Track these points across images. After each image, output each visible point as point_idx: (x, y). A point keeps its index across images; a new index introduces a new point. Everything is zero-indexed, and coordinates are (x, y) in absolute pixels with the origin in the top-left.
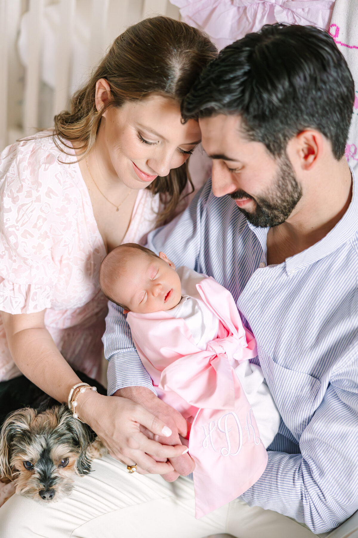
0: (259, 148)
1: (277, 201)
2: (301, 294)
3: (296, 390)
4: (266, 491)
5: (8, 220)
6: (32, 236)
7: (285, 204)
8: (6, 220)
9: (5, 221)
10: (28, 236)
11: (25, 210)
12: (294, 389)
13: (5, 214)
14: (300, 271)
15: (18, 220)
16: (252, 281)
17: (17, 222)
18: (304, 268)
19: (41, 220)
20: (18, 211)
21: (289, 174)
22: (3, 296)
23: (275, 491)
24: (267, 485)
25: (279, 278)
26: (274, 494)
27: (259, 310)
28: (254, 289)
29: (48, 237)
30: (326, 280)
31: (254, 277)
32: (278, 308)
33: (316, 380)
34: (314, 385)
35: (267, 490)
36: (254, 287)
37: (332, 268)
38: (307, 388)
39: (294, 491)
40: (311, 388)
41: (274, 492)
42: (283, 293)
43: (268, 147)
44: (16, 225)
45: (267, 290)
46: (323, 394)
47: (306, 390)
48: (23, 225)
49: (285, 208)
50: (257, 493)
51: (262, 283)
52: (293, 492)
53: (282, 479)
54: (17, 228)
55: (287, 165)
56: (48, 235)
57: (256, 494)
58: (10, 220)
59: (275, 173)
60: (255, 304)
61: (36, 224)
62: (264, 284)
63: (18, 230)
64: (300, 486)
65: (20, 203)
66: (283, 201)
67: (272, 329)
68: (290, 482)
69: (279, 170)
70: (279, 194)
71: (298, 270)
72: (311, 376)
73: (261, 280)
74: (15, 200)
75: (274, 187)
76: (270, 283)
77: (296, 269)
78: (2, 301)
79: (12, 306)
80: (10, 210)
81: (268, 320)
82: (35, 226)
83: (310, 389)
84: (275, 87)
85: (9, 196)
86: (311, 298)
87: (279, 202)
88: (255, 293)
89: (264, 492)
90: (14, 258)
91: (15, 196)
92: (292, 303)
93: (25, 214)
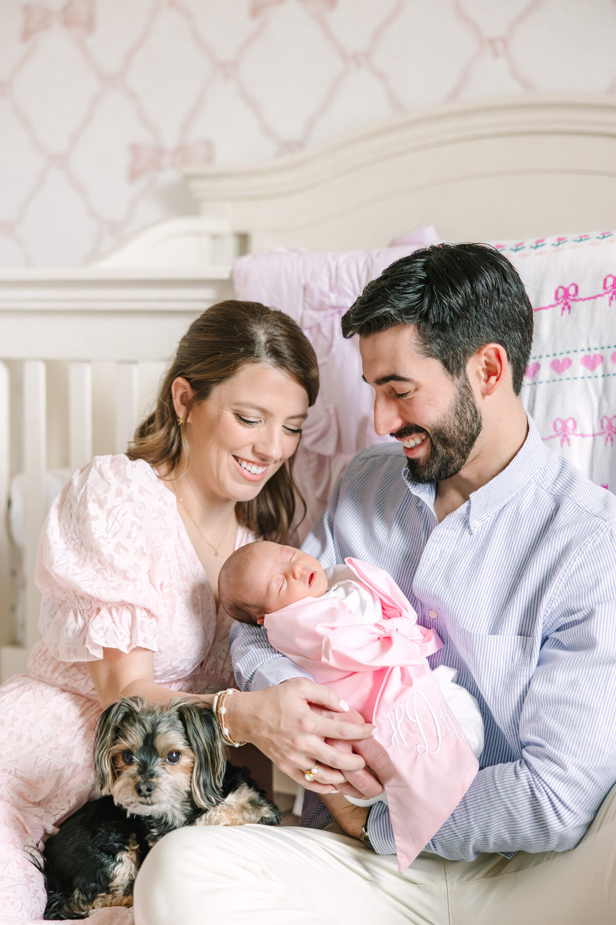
0: (435, 365)
1: (454, 432)
2: (491, 546)
3: (506, 664)
4: (483, 803)
5: (97, 529)
6: (126, 550)
7: (463, 438)
8: (95, 529)
9: (93, 531)
10: (121, 550)
11: (115, 515)
12: (503, 664)
13: (93, 522)
14: (485, 523)
15: (108, 529)
16: (427, 550)
17: (107, 532)
18: (489, 518)
19: (135, 529)
20: (107, 520)
21: (468, 399)
22: (103, 628)
23: (495, 797)
24: (483, 795)
25: (461, 540)
26: (495, 801)
27: (444, 581)
28: (431, 561)
29: (144, 554)
30: (518, 521)
31: (430, 545)
32: (466, 572)
33: (527, 638)
34: (525, 646)
35: (484, 801)
36: (432, 559)
37: (521, 507)
38: (518, 654)
39: (520, 786)
40: (523, 650)
41: (494, 799)
42: (468, 554)
43: (446, 364)
44: (106, 536)
45: (449, 557)
46: (537, 651)
47: (518, 656)
48: (115, 534)
49: (463, 444)
50: (473, 813)
51: (441, 551)
52: (519, 788)
53: (502, 781)
54: (108, 540)
55: (465, 387)
56: (144, 551)
57: (472, 815)
58: (98, 530)
59: (452, 397)
60: (437, 576)
61: (130, 533)
62: (443, 552)
63: (109, 543)
64: (525, 778)
65: (108, 506)
66: (461, 432)
67: (464, 596)
68: (512, 777)
69: (457, 392)
70: (457, 423)
71: (482, 523)
72: (521, 635)
73: (439, 548)
74: (101, 504)
75: (452, 414)
76: (451, 548)
77: (480, 521)
78: (103, 634)
79: (117, 637)
80: (97, 518)
81: (456, 588)
82: (129, 537)
83: (523, 653)
84: (456, 292)
85: (94, 501)
86: (504, 547)
87: (457, 433)
88: (434, 566)
89: (482, 805)
90: (110, 579)
91: (102, 498)
92: (483, 559)
93: (116, 521)
